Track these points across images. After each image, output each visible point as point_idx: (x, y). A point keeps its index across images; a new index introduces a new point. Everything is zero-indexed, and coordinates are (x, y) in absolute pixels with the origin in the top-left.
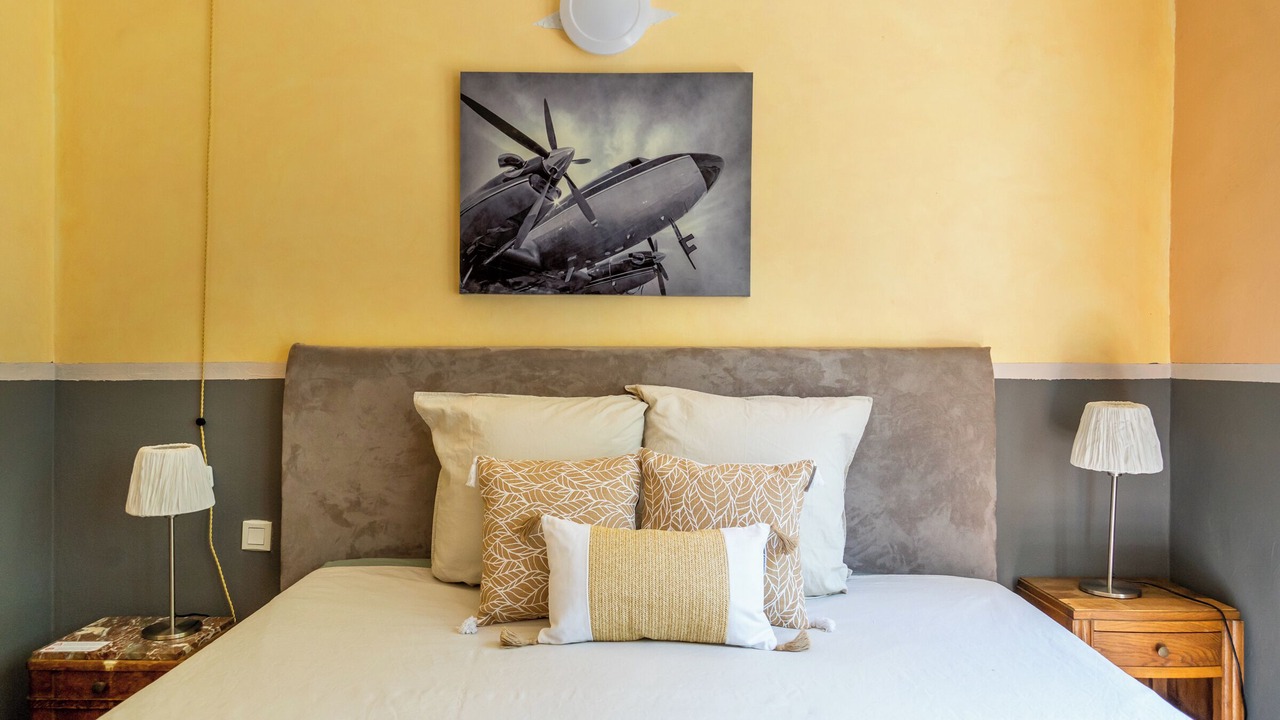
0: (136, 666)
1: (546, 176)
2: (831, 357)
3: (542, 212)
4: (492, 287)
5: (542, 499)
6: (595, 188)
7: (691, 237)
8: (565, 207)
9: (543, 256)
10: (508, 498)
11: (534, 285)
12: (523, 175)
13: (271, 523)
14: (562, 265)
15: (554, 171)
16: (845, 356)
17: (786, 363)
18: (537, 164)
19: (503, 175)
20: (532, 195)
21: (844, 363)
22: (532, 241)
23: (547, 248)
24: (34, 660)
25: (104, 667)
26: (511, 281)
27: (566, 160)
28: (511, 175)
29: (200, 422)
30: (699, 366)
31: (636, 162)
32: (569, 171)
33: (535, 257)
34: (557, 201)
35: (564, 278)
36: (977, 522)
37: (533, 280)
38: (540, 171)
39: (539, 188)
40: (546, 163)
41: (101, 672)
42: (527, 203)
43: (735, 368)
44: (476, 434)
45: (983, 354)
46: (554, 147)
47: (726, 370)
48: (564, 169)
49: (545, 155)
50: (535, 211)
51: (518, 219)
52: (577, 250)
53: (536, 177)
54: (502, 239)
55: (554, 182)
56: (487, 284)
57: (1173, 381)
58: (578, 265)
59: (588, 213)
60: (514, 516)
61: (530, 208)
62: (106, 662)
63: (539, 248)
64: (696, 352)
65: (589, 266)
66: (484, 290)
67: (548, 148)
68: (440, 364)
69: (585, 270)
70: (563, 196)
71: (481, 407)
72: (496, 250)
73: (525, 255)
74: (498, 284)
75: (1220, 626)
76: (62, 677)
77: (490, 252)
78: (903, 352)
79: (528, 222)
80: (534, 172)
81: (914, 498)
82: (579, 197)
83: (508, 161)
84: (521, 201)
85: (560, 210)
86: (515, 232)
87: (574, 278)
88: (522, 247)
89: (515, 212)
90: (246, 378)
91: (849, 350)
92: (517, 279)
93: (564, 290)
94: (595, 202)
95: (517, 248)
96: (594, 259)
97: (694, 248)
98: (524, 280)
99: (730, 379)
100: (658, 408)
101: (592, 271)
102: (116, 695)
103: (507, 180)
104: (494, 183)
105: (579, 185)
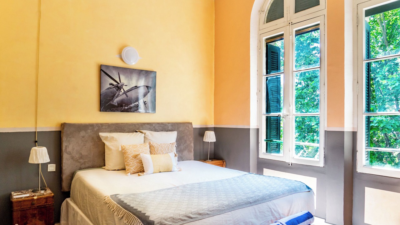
0: (42, 197)
1: (119, 88)
2: (170, 124)
3: (118, 95)
4: (108, 110)
5: (136, 151)
6: (128, 91)
7: (146, 102)
8: (122, 94)
9: (118, 104)
10: (130, 152)
11: (116, 110)
12: (114, 87)
13: (55, 165)
14: (122, 106)
15: (120, 87)
16: (172, 124)
17: (163, 126)
18: (117, 85)
19: (110, 87)
20: (116, 92)
21: (172, 125)
22: (116, 101)
23: (119, 102)
24: (13, 200)
25: (34, 198)
26: (111, 109)
27: (123, 85)
28: (112, 87)
29: (36, 142)
30: (148, 126)
31: (136, 86)
32: (123, 87)
33: (116, 104)
34: (121, 93)
35: (122, 109)
36: (191, 152)
37: (116, 109)
38: (118, 87)
39: (117, 90)
40: (119, 85)
41: (33, 200)
42: (115, 93)
43: (155, 127)
44: (116, 140)
45: (191, 123)
46: (120, 82)
47: (153, 127)
48: (122, 87)
49: (119, 84)
50: (117, 95)
51: (113, 96)
52: (125, 103)
53: (117, 88)
54: (110, 100)
55: (120, 89)
56: (107, 110)
57: (214, 127)
58: (125, 106)
59: (127, 96)
60: (132, 155)
61: (116, 94)
62: (34, 197)
63: (117, 102)
64: (148, 124)
65: (127, 107)
66: (106, 111)
67: (119, 82)
68: (100, 127)
69: (126, 107)
70: (122, 92)
71: (115, 135)
72: (108, 103)
73: (115, 104)
74: (109, 110)
75: (223, 163)
76: (22, 203)
77: (107, 103)
78: (180, 123)
79: (115, 97)
80: (116, 87)
81: (182, 148)
82: (125, 93)
83: (111, 84)
84: (114, 93)
85: (122, 95)
86: (113, 99)
87: (124, 109)
88: (114, 102)
89: (112, 95)
90: (48, 131)
91: (172, 123)
92: (113, 109)
93: (122, 111)
94: (128, 94)
95: (113, 102)
96: (128, 105)
97: (146, 104)
98: (114, 109)
99: (154, 129)
100: (147, 134)
101: (127, 108)
102: (37, 204)
103: (111, 88)
104: (108, 89)
105: (125, 90)
